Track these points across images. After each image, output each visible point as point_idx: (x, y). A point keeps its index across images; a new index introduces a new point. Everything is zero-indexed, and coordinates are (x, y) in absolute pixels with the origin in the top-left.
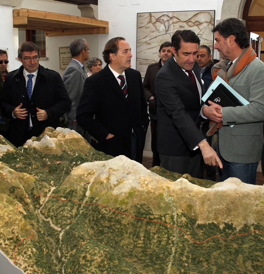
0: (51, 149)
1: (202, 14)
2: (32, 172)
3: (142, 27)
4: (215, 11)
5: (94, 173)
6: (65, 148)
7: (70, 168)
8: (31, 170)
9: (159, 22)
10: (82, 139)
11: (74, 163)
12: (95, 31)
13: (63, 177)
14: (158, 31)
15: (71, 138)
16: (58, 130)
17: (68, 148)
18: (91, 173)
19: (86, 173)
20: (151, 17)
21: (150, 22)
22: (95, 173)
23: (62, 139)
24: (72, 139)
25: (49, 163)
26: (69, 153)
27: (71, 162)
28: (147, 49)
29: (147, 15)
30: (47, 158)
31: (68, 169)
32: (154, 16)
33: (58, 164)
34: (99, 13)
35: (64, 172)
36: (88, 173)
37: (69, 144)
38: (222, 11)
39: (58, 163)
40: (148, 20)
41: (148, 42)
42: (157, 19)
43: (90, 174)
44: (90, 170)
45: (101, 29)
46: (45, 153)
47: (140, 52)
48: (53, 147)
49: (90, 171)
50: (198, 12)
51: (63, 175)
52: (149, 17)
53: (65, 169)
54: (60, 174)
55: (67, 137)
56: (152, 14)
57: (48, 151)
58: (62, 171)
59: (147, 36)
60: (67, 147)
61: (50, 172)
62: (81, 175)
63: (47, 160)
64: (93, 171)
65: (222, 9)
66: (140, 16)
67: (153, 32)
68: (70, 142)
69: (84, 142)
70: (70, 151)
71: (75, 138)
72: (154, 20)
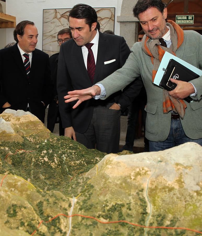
0: (9, 136)
1: (103, 11)
2: (5, 169)
3: (48, 22)
4: (115, 8)
5: (145, 173)
6: (23, 133)
7: (41, 159)
8: (2, 166)
9: (64, 17)
10: (39, 122)
11: (45, 152)
12: (3, 25)
13: (32, 171)
14: (63, 25)
15: (27, 121)
16: (8, 112)
17: (26, 134)
18: (141, 173)
19: (133, 174)
20: (56, 13)
21: (56, 17)
22: (148, 173)
23: (17, 122)
24: (29, 122)
25: (10, 153)
26: (28, 139)
27: (41, 151)
28: (53, 42)
29: (53, 11)
30: (6, 147)
31: (38, 160)
32: (58, 12)
33: (22, 154)
34: (6, 9)
35: (32, 164)
36: (135, 172)
37: (26, 128)
38: (121, 9)
39: (21, 152)
40: (53, 15)
41: (53, 35)
42: (62, 15)
43: (138, 174)
44: (137, 167)
45: (9, 24)
46: (3, 141)
47: (46, 44)
48: (12, 133)
49: (138, 170)
50: (100, 9)
51: (33, 167)
52: (55, 13)
53: (33, 160)
54: (28, 166)
55: (22, 120)
56: (57, 11)
57: (6, 138)
58: (30, 163)
59: (52, 30)
60: (24, 133)
61: (13, 164)
62: (125, 177)
63: (7, 149)
64: (143, 169)
65: (122, 7)
66: (46, 12)
67: (58, 26)
68: (27, 126)
69: (43, 126)
70: (29, 136)
71: (32, 120)
72: (59, 16)
